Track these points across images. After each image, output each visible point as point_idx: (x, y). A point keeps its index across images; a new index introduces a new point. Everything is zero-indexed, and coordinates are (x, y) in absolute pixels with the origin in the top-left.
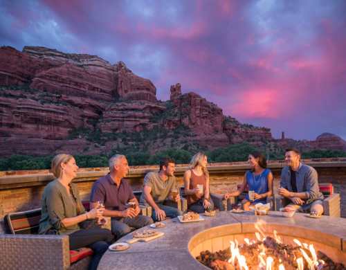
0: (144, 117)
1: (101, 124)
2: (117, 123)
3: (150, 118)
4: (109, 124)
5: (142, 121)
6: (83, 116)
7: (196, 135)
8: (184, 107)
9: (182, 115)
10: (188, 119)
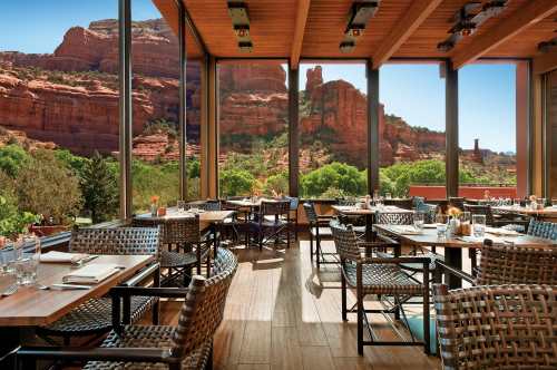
0: (270, 115)
7: (343, 143)
8: (328, 101)
9: (324, 112)
10: (333, 118)
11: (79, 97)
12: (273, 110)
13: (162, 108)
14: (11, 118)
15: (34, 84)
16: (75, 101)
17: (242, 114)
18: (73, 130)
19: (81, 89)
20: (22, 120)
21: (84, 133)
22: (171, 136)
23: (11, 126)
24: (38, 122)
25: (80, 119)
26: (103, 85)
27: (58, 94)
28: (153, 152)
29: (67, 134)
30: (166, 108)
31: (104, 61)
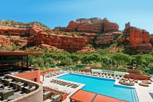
0: (111, 38)
1: (96, 42)
2: (101, 41)
3: (114, 38)
4: (98, 41)
5: (111, 39)
6: (90, 39)
7: (131, 45)
8: (128, 33)
9: (126, 36)
10: (129, 38)
11: (70, 38)
12: (112, 37)
13: (90, 40)
14: (54, 44)
15: (60, 36)
16: (69, 39)
17: (103, 39)
18: (69, 46)
19: (71, 36)
20: (57, 44)
21: (71, 47)
22: (90, 47)
23: (54, 46)
24: (61, 44)
25: (71, 43)
26: (76, 35)
27: (65, 38)
28: (86, 51)
29: (67, 47)
30: (91, 40)
31: (78, 29)
